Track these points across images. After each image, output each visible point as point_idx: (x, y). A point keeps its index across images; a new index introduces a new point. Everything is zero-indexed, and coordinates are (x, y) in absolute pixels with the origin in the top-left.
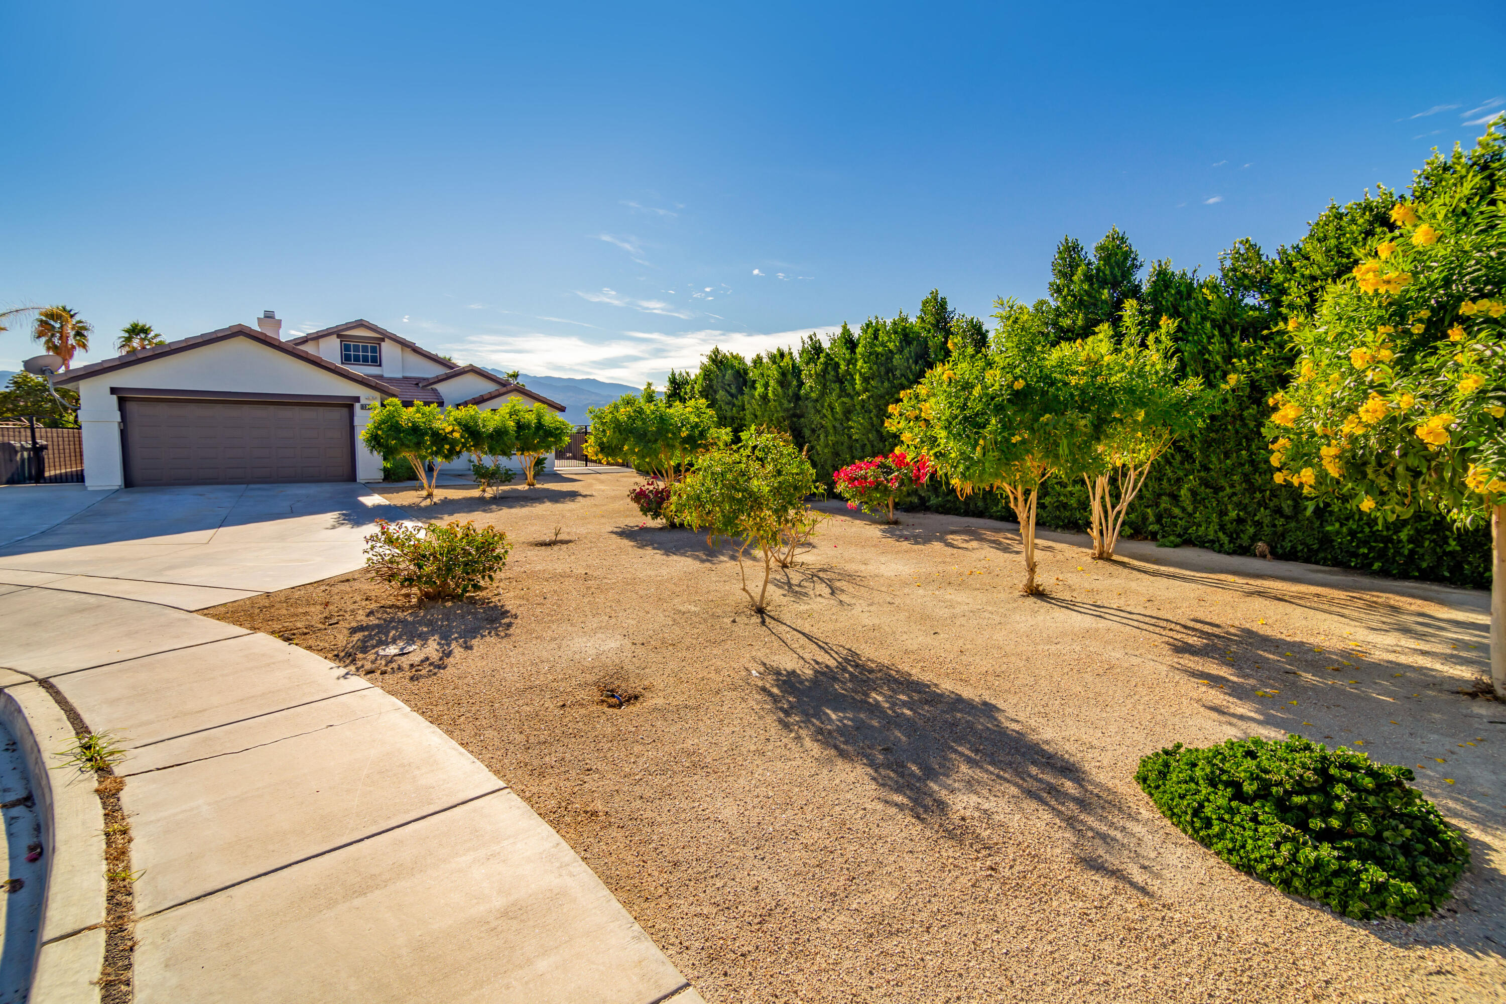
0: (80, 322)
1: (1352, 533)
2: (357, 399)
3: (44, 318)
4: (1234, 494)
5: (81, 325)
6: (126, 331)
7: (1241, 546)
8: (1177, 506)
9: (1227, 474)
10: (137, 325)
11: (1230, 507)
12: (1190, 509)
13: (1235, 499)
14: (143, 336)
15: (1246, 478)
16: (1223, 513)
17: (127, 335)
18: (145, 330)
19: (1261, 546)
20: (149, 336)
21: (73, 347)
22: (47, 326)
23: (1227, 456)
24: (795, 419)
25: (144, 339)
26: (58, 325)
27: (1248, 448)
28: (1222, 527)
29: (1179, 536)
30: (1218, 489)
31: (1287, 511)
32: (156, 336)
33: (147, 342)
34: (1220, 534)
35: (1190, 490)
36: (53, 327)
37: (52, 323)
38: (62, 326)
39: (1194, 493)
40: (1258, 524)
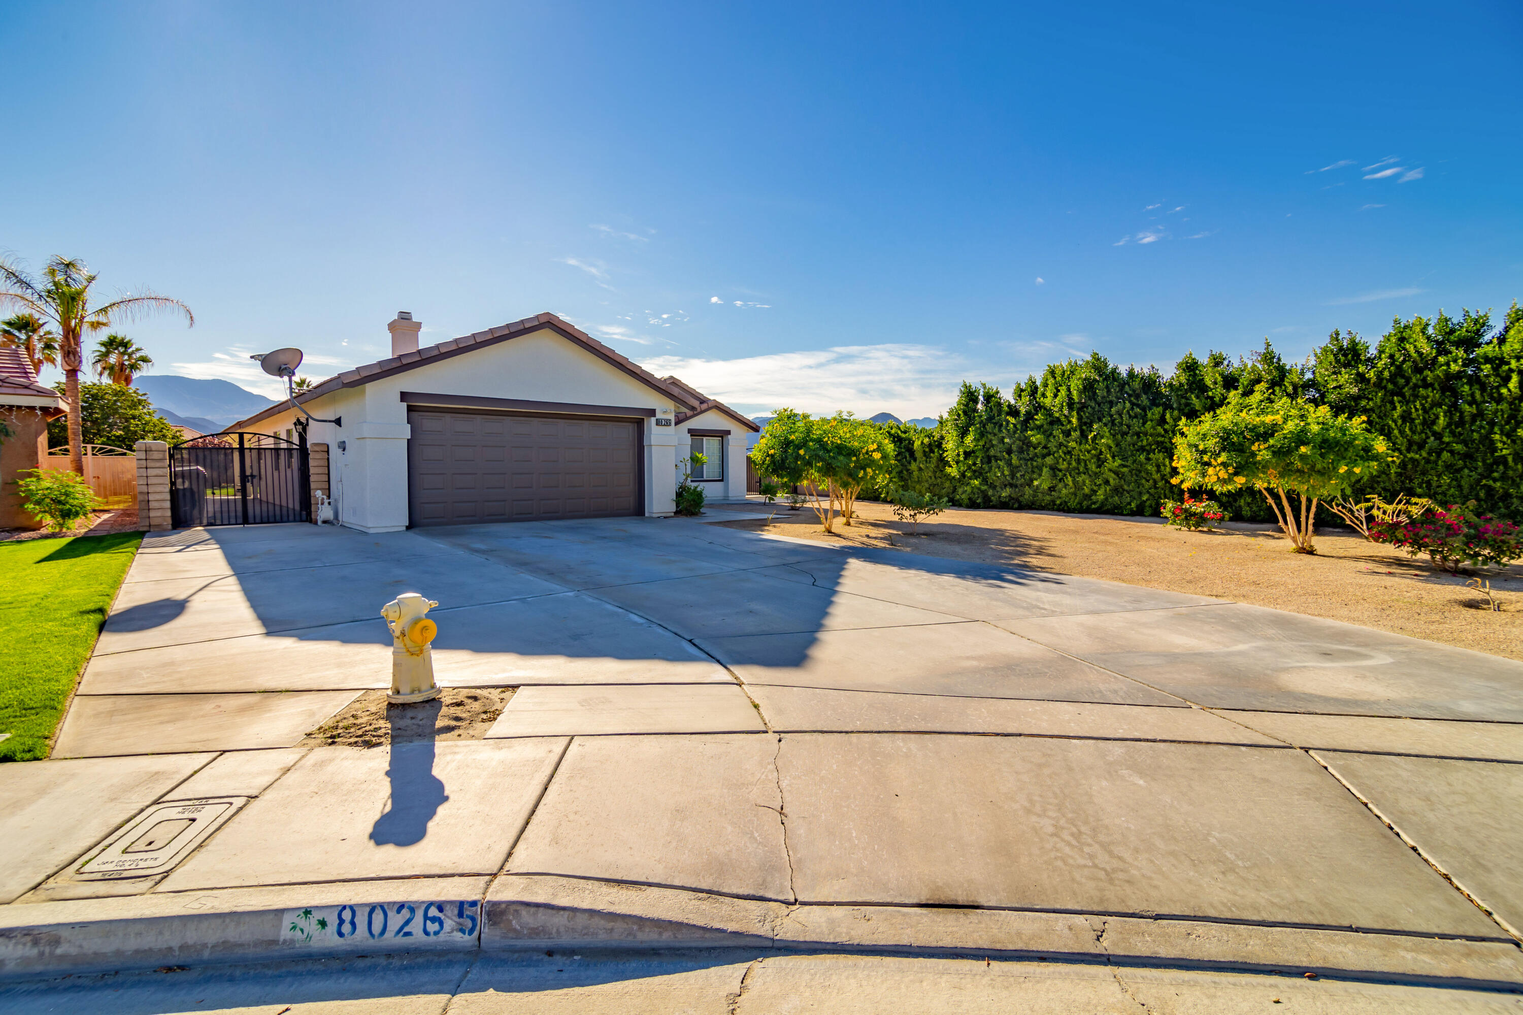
0: (49, 333)
2: (652, 412)
3: (7, 328)
5: (50, 336)
6: (103, 344)
10: (115, 338)
14: (122, 349)
17: (103, 349)
18: (125, 344)
20: (130, 351)
21: (41, 362)
22: (11, 337)
25: (123, 354)
26: (23, 337)
32: (138, 350)
33: (126, 357)
36: (19, 339)
37: (17, 334)
38: (29, 338)
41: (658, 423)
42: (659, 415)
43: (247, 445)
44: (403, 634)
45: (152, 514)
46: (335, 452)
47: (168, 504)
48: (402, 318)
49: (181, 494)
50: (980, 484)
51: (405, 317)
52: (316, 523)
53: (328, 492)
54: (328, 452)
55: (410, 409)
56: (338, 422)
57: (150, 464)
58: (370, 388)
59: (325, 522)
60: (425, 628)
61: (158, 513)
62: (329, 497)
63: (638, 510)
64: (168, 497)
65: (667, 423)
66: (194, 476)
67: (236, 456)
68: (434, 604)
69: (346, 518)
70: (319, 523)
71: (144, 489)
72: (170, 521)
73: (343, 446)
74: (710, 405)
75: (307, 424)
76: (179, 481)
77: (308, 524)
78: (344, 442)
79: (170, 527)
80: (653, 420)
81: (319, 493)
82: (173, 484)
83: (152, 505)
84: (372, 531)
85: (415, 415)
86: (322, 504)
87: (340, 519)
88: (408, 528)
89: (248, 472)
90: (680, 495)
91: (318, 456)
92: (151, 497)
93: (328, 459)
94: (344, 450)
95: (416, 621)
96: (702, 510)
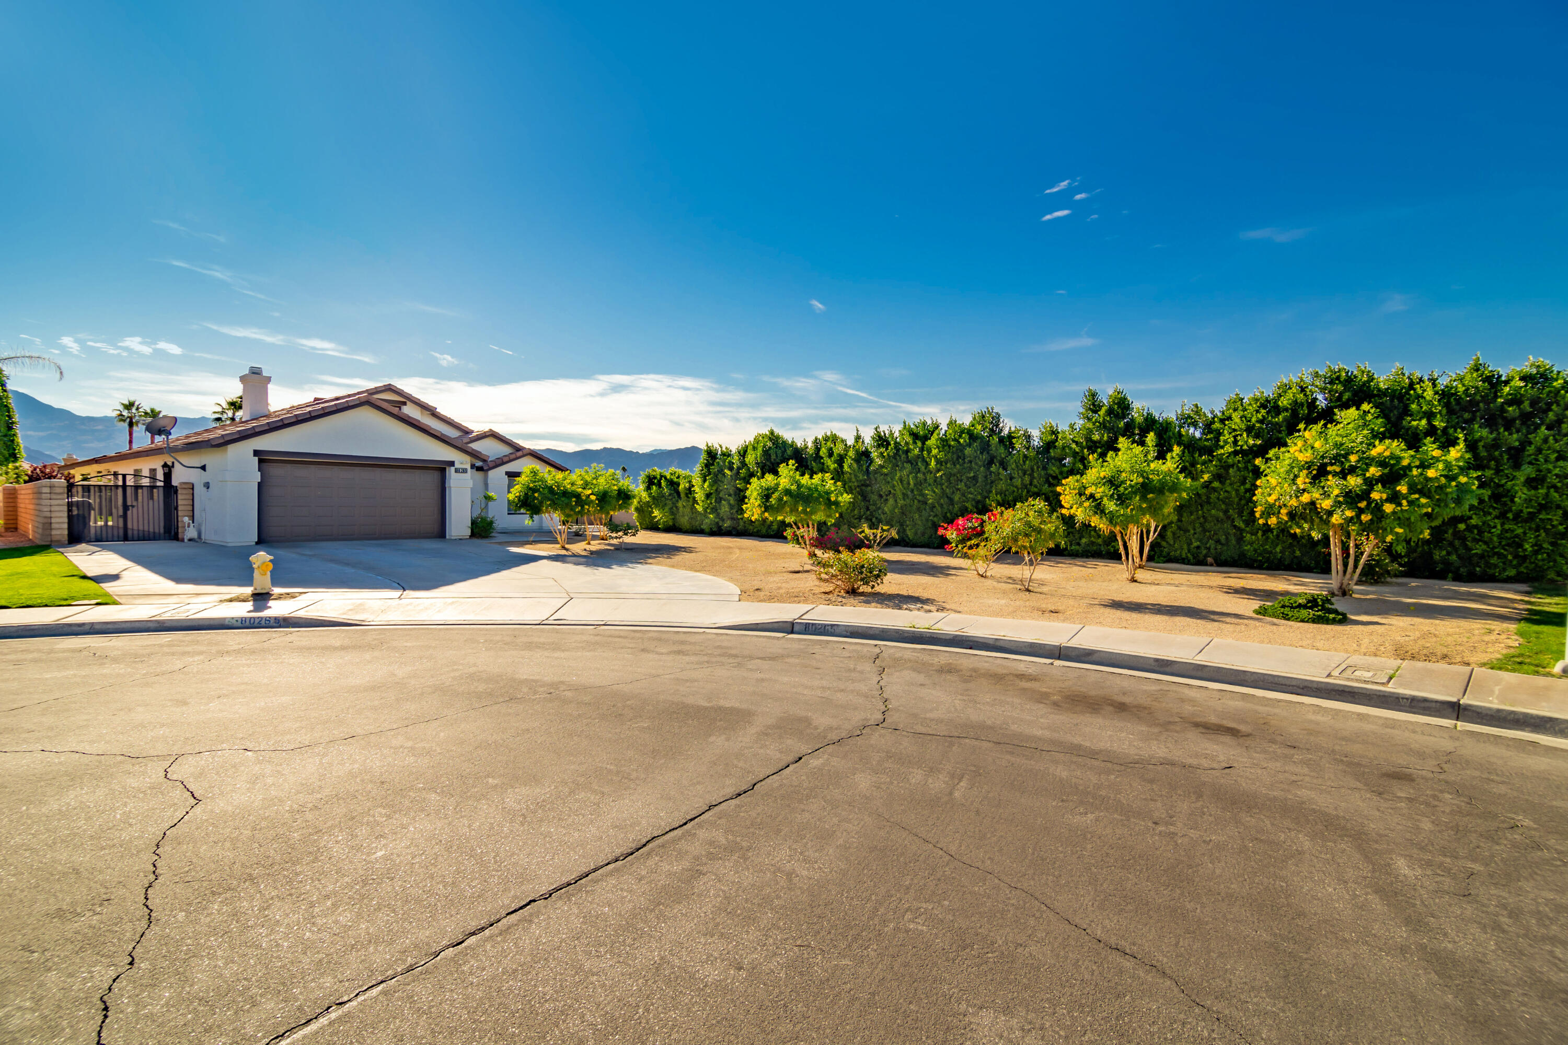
1: (1255, 550)
2: (452, 464)
4: (1195, 533)
7: (1198, 561)
8: (1164, 541)
9: (1193, 522)
11: (1193, 541)
12: (1172, 542)
13: (1196, 536)
15: (1202, 525)
16: (1190, 544)
19: (1210, 560)
23: (1191, 514)
24: (864, 488)
27: (1202, 509)
28: (1189, 551)
29: (1164, 557)
30: (1187, 531)
31: (1223, 541)
34: (1189, 555)
35: (1172, 532)
39: (1174, 534)
40: (1209, 549)
41: (457, 471)
42: (457, 465)
43: (128, 483)
44: (259, 567)
45: (54, 532)
46: (199, 490)
47: (66, 526)
48: (254, 373)
49: (75, 519)
50: (715, 518)
51: (256, 372)
52: (183, 540)
53: (193, 518)
54: (193, 489)
55: (260, 461)
56: (203, 468)
57: (54, 496)
58: (231, 448)
59: (190, 540)
60: (267, 565)
61: (58, 532)
62: (193, 522)
63: (441, 533)
64: (66, 520)
65: (465, 471)
66: (86, 506)
67: (120, 491)
68: (272, 557)
69: (207, 536)
70: (186, 540)
71: (48, 514)
72: (66, 538)
73: (207, 486)
74: (525, 452)
75: (173, 466)
76: (74, 508)
77: (175, 541)
78: (208, 483)
79: (67, 542)
80: (453, 469)
81: (186, 519)
82: (69, 511)
83: (54, 526)
84: (230, 545)
85: (264, 465)
86: (189, 527)
87: (203, 537)
88: (257, 543)
89: (129, 503)
90: (474, 523)
91: (184, 492)
92: (53, 520)
93: (193, 494)
94: (208, 488)
95: (264, 563)
96: (493, 534)
